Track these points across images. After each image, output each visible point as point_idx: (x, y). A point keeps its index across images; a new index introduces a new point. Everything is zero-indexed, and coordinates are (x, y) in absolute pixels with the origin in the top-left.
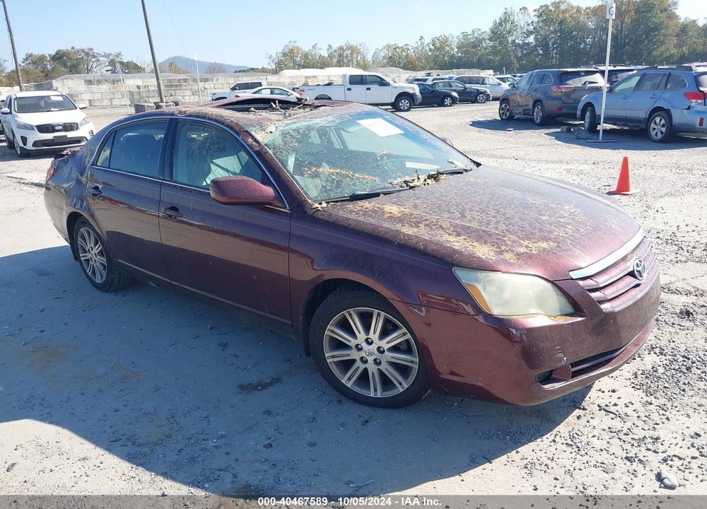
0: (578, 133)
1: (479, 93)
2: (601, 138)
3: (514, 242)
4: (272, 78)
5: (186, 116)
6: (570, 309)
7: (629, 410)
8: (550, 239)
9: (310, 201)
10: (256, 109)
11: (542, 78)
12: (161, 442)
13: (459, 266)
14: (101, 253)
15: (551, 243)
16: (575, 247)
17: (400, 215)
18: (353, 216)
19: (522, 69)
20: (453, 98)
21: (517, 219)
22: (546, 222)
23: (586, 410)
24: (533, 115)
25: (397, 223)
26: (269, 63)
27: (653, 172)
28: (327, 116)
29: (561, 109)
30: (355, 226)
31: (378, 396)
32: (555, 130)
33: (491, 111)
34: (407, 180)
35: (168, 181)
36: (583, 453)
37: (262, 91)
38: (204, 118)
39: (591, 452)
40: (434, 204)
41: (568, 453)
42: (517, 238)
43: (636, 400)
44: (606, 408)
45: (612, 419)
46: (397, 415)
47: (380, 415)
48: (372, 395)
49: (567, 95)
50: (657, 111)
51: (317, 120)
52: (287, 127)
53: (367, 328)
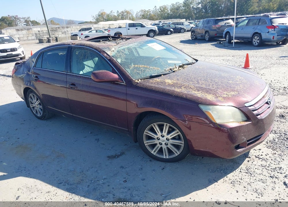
0: (224, 44)
1: (181, 29)
2: (233, 46)
3: (221, 93)
4: (95, 26)
5: (75, 45)
6: (245, 119)
7: (268, 157)
8: (235, 90)
9: (134, 79)
10: (103, 41)
11: (208, 22)
12: (79, 183)
13: (201, 104)
14: (40, 104)
15: (235, 92)
16: (245, 93)
17: (172, 84)
18: (153, 85)
19: (197, 18)
20: (171, 31)
21: (220, 83)
22: (232, 84)
23: (251, 158)
24: (205, 37)
25: (172, 87)
26: (93, 19)
27: (257, 59)
28: (134, 43)
29: (216, 34)
30: (155, 89)
31: (167, 158)
32: (214, 43)
33: (188, 36)
34: (171, 68)
35: (70, 73)
36: (253, 176)
37: (92, 31)
38: (84, 46)
39: (256, 175)
40: (185, 78)
41: (247, 176)
42: (222, 91)
43: (269, 153)
44: (258, 157)
45: (262, 161)
46: (175, 165)
47: (168, 165)
48: (165, 157)
49: (219, 28)
50: (255, 34)
51: (131, 45)
52: (120, 48)
53: (162, 130)
